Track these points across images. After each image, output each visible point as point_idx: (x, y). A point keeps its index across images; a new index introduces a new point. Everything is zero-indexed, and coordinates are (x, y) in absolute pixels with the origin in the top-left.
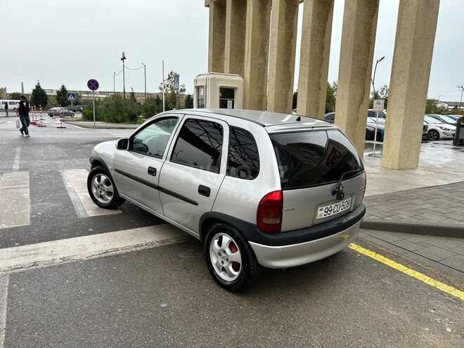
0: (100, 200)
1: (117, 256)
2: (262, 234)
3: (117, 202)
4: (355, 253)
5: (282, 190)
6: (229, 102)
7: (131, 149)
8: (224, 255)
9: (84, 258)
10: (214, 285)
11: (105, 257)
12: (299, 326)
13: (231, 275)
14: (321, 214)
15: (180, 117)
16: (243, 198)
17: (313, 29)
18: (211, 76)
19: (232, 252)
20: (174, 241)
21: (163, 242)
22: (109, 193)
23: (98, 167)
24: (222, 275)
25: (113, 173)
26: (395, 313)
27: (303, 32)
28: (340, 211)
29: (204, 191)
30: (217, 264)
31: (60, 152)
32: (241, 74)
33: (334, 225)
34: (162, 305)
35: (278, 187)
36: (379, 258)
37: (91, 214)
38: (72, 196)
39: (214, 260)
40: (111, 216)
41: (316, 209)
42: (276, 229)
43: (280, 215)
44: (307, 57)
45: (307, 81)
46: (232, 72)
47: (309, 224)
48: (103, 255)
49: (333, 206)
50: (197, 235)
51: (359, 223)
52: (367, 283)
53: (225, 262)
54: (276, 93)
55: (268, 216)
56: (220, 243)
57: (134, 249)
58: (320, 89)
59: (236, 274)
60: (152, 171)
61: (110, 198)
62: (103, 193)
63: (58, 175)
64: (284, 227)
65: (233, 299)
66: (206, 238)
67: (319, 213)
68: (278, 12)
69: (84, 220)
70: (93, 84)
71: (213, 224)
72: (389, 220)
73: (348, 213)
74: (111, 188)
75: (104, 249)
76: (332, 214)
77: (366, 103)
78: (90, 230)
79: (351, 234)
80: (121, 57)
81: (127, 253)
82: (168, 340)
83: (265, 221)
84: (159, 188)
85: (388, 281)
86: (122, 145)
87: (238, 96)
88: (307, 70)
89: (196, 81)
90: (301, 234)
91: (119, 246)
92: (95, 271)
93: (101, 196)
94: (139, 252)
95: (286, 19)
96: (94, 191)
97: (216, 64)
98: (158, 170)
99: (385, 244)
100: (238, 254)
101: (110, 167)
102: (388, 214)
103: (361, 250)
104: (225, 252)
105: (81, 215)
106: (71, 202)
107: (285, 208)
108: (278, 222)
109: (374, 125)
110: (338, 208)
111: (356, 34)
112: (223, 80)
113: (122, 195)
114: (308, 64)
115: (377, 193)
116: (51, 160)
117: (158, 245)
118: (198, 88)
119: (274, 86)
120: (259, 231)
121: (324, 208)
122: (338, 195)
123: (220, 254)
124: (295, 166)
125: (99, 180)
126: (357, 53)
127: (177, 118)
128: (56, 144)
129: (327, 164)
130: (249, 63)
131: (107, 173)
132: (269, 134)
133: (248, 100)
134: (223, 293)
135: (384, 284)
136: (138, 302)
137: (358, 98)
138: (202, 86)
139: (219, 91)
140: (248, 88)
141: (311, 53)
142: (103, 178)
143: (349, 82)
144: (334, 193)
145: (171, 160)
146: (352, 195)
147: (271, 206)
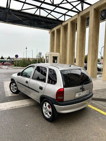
0: (13, 91)
1: (15, 109)
2: (58, 102)
3: (18, 92)
4: (91, 108)
5: (64, 88)
6: (56, 61)
7: (22, 76)
8: (47, 109)
9: (5, 109)
10: (44, 119)
11: (12, 109)
12: (69, 134)
13: (49, 116)
14: (77, 96)
15: (35, 66)
16: (53, 90)
17: (80, 39)
18: (50, 53)
19: (49, 108)
20: (34, 104)
21: (30, 104)
22: (15, 89)
23: (13, 81)
24: (46, 116)
25: (16, 83)
26: (102, 129)
27: (77, 40)
28: (84, 94)
29: (41, 88)
30: (45, 112)
31: (5, 76)
32: (59, 52)
33: (82, 99)
34: (26, 126)
35: (62, 87)
36: (98, 110)
37: (10, 95)
38: (5, 90)
39: (44, 111)
40: (16, 96)
41: (75, 94)
42: (62, 100)
43: (63, 96)
44: (78, 47)
45: (78, 54)
46: (57, 52)
47: (73, 99)
48: (11, 109)
49: (81, 93)
50: (39, 102)
51: (91, 98)
52: (93, 119)
53: (47, 111)
54: (69, 58)
55: (59, 96)
56: (45, 105)
57: (21, 107)
58: (83, 56)
59: (50, 115)
60: (27, 82)
61: (16, 91)
62: (14, 89)
63: (3, 83)
64: (65, 100)
65: (49, 124)
66: (42, 103)
67: (76, 95)
68: (69, 34)
69: (7, 97)
70: (17, 56)
71: (44, 99)
72: (103, 97)
73: (87, 95)
74: (16, 87)
75: (12, 106)
76: (81, 95)
77: (97, 60)
78: (9, 100)
79: (89, 102)
80: (26, 48)
81: (19, 108)
82: (26, 138)
83: (59, 98)
84: (29, 87)
85: (101, 118)
86: (19, 74)
87: (58, 59)
88: (78, 51)
89: (46, 55)
90: (70, 102)
91: (16, 105)
92: (8, 114)
93: (13, 90)
94: (22, 107)
95: (72, 36)
96: (11, 88)
97: (52, 50)
98: (28, 82)
99: (101, 106)
100: (51, 109)
101: (16, 81)
102: (102, 96)
103: (93, 108)
104: (47, 108)
105: (7, 96)
106: (5, 92)
107: (65, 94)
108: (63, 98)
109: (101, 67)
110: (83, 94)
111: (93, 40)
112: (54, 54)
113: (19, 89)
114: (79, 49)
115: (100, 89)
116: (2, 78)
117: (28, 105)
118: (46, 57)
119: (69, 56)
120: (57, 101)
121: (78, 94)
122: (83, 90)
123: (45, 109)
124: (70, 80)
125: (13, 85)
126: (93, 46)
127: (34, 66)
128: (5, 74)
129: (81, 80)
130: (61, 49)
131: (15, 83)
132: (60, 71)
133: (61, 60)
134: (46, 122)
135: (99, 119)
136: (19, 124)
137: (94, 59)
138: (47, 56)
139: (52, 57)
140: (61, 56)
141: (79, 46)
142: (14, 84)
143: (91, 54)
144: (81, 89)
145: (32, 79)
146: (88, 89)
147: (60, 93)
